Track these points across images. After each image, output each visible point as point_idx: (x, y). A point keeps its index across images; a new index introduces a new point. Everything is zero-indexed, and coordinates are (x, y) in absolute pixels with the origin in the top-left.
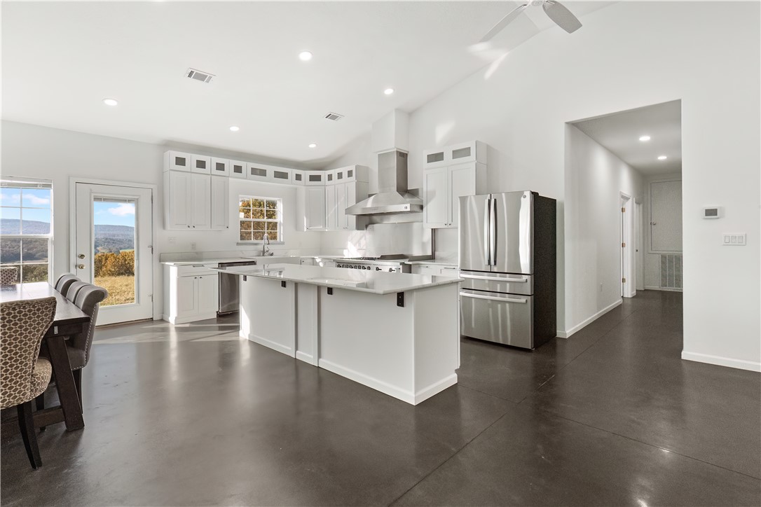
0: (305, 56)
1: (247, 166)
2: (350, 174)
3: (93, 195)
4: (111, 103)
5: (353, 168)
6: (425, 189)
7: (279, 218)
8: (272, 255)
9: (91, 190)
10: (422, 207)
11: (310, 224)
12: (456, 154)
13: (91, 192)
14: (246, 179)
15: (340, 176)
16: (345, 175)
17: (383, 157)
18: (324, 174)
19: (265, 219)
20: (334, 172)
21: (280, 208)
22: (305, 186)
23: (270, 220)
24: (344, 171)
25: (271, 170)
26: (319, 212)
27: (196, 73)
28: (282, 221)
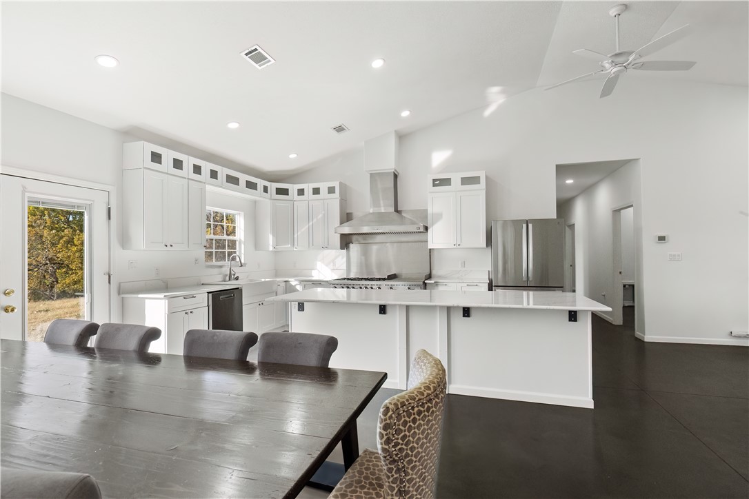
0: (377, 64)
1: (223, 172)
2: (331, 190)
3: (27, 194)
4: (107, 62)
5: (336, 185)
6: (430, 211)
7: (240, 235)
8: (237, 279)
9: (24, 188)
10: (426, 229)
11: (277, 243)
12: (465, 181)
13: (24, 189)
14: (221, 187)
15: (316, 191)
16: (324, 191)
17: (374, 177)
18: (293, 188)
19: (225, 237)
20: (308, 188)
21: (240, 224)
22: (271, 199)
23: (231, 238)
24: (324, 187)
25: (243, 178)
26: (285, 229)
27: (259, 52)
28: (243, 239)
